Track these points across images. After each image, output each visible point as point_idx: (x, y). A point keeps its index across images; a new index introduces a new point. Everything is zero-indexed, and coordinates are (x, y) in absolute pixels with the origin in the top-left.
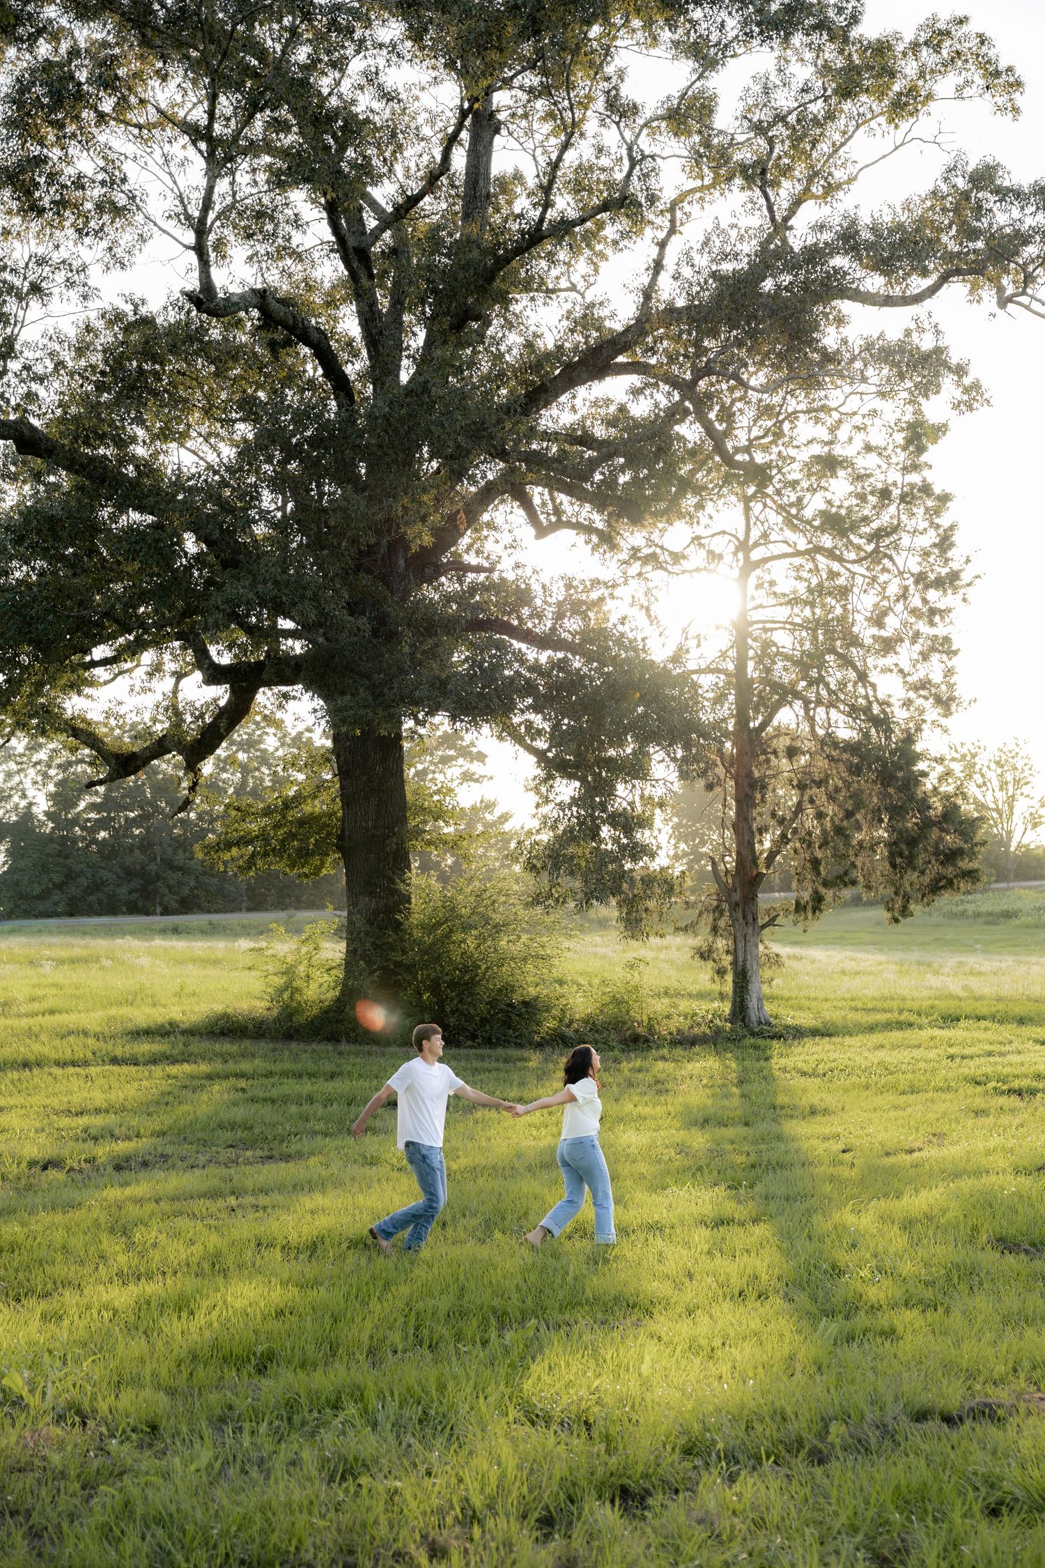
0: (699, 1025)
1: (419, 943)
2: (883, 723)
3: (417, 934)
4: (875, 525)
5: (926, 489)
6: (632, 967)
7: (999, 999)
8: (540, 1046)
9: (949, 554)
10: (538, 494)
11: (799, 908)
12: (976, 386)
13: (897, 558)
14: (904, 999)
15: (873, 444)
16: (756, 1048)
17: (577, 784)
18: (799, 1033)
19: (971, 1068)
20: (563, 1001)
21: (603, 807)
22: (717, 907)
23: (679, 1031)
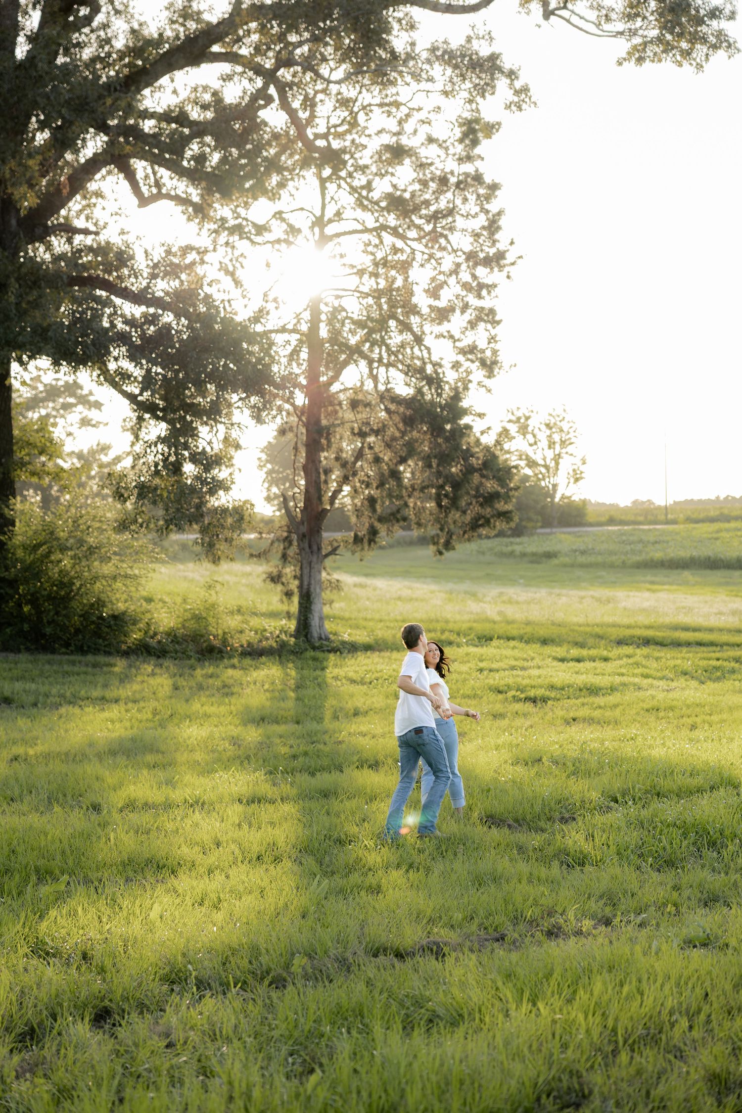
0: (267, 639)
1: (22, 561)
2: (435, 381)
3: (20, 553)
4: (433, 208)
5: (478, 178)
6: (210, 587)
7: (528, 623)
8: (126, 654)
9: (497, 237)
10: (140, 166)
11: (357, 540)
12: (525, 90)
13: (450, 237)
14: (447, 622)
15: (435, 136)
16: (315, 659)
17: (164, 425)
18: (353, 648)
19: (496, 680)
20: (148, 616)
21: (186, 447)
22: (286, 538)
23: (250, 644)
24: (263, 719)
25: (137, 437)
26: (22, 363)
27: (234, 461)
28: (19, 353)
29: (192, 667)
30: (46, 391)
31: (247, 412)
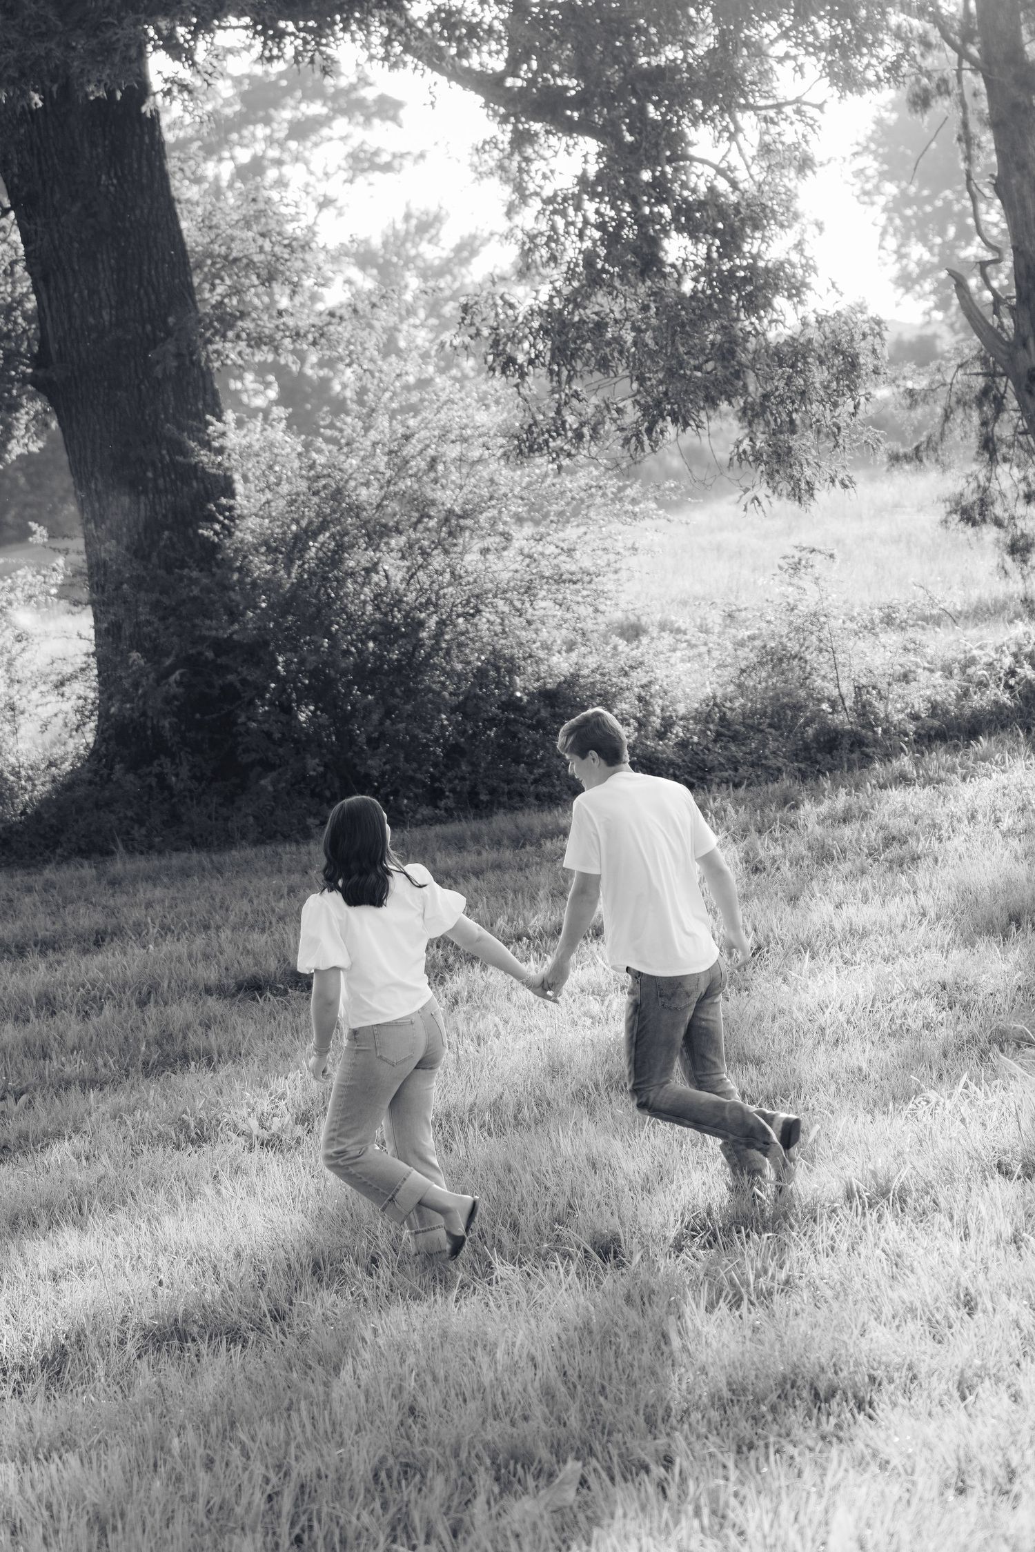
0: (982, 685)
1: (270, 585)
3: (261, 566)
6: (796, 567)
17: (590, 145)
20: (639, 677)
21: (661, 190)
22: (985, 392)
23: (934, 707)
24: (1015, 919)
25: (520, 188)
26: (175, 49)
27: (799, 205)
28: (163, 24)
29: (789, 802)
30: (244, 97)
31: (813, 65)
